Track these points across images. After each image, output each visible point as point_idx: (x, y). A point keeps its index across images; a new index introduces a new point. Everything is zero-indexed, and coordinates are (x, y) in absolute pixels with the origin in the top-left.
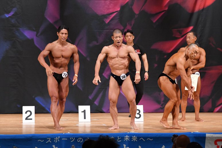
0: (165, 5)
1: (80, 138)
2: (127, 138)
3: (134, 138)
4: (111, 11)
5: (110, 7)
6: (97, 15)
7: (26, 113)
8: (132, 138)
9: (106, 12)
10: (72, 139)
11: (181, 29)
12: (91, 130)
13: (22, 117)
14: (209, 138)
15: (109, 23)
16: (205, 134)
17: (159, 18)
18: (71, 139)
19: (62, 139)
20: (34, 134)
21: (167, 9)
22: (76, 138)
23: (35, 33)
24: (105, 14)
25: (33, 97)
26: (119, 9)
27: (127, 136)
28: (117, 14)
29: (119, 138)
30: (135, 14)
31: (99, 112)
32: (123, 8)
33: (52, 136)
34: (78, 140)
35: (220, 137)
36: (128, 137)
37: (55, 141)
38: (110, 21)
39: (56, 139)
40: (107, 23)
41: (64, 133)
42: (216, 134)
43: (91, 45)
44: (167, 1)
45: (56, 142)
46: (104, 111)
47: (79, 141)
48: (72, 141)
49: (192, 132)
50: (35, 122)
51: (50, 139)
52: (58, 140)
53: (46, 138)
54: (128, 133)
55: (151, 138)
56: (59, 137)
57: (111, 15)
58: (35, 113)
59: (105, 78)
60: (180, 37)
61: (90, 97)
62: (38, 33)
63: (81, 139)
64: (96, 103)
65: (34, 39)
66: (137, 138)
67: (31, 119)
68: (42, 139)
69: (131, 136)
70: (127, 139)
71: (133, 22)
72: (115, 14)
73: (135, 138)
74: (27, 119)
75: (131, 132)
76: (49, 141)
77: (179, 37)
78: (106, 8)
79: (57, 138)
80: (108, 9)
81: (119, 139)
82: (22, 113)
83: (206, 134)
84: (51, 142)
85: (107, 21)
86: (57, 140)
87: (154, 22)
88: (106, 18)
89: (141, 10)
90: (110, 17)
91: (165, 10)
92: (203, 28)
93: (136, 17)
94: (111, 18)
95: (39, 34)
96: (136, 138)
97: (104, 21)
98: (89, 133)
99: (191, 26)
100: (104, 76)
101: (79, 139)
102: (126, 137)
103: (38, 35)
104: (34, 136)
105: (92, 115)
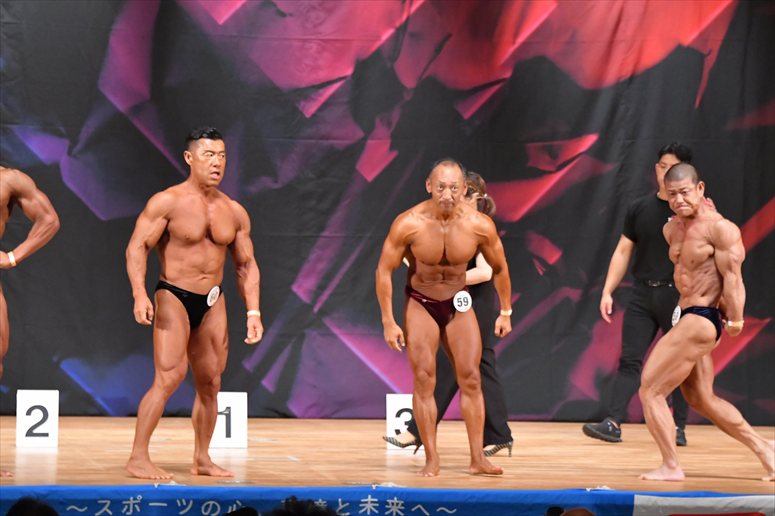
0: (502, 61)
1: (211, 503)
2: (369, 504)
3: (393, 504)
4: (323, 75)
5: (321, 62)
6: (277, 88)
7: (29, 413)
8: (388, 504)
9: (305, 79)
10: (185, 504)
11: (555, 143)
12: (249, 475)
13: (15, 427)
14: (644, 511)
15: (314, 115)
16: (632, 497)
17: (485, 104)
18: (179, 504)
19: (151, 504)
20: (54, 483)
21: (508, 75)
22: (198, 503)
23: (66, 142)
24: (303, 85)
25: (55, 359)
26: (349, 72)
27: (370, 499)
28: (341, 87)
29: (343, 503)
30: (404, 87)
31: (276, 415)
32: (362, 66)
33: (116, 492)
34: (203, 508)
35: (681, 508)
36: (372, 502)
37: (125, 509)
38: (320, 109)
39: (129, 505)
40: (308, 116)
41: (156, 485)
42: (669, 498)
43: (253, 189)
44: (511, 49)
45: (128, 513)
46: (294, 410)
47: (205, 511)
48: (182, 513)
49: (588, 490)
50: (59, 445)
51: (109, 502)
52: (134, 509)
53: (96, 501)
54: (374, 487)
55: (450, 506)
56: (140, 497)
57: (321, 91)
58: (60, 415)
59: (301, 300)
60: (553, 169)
61: (249, 365)
62: (74, 143)
63: (214, 505)
64: (268, 383)
65: (62, 166)
66: (403, 505)
67: (46, 435)
68: (80, 503)
69: (383, 497)
70: (369, 507)
71: (396, 115)
72: (337, 86)
73: (397, 504)
74: (30, 433)
75: (383, 485)
76: (105, 509)
77: (547, 168)
78: (307, 65)
79: (132, 501)
80: (315, 69)
81: (341, 507)
82: (13, 413)
83: (636, 497)
84: (110, 513)
85: (310, 109)
86: (131, 507)
87: (466, 116)
88: (307, 98)
89: (424, 77)
90: (321, 95)
91: (501, 78)
92: (629, 141)
93: (407, 97)
94: (323, 99)
95: (79, 146)
96: (399, 507)
97: (298, 109)
98: (244, 486)
99: (590, 133)
100: (294, 294)
101: (208, 506)
102: (366, 502)
103: (75, 151)
104: (57, 491)
105: (253, 425)
